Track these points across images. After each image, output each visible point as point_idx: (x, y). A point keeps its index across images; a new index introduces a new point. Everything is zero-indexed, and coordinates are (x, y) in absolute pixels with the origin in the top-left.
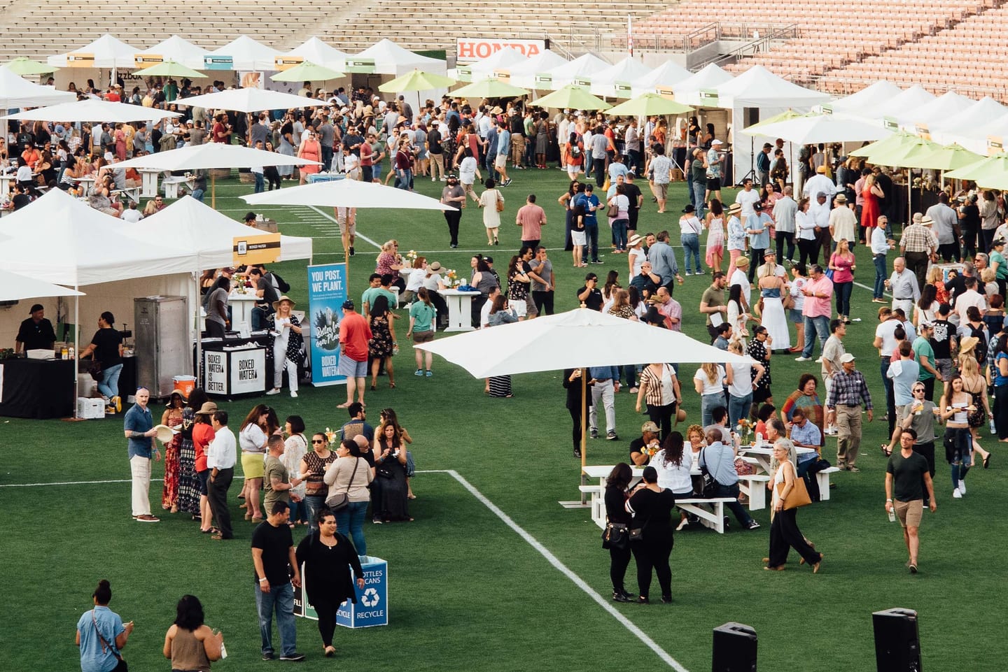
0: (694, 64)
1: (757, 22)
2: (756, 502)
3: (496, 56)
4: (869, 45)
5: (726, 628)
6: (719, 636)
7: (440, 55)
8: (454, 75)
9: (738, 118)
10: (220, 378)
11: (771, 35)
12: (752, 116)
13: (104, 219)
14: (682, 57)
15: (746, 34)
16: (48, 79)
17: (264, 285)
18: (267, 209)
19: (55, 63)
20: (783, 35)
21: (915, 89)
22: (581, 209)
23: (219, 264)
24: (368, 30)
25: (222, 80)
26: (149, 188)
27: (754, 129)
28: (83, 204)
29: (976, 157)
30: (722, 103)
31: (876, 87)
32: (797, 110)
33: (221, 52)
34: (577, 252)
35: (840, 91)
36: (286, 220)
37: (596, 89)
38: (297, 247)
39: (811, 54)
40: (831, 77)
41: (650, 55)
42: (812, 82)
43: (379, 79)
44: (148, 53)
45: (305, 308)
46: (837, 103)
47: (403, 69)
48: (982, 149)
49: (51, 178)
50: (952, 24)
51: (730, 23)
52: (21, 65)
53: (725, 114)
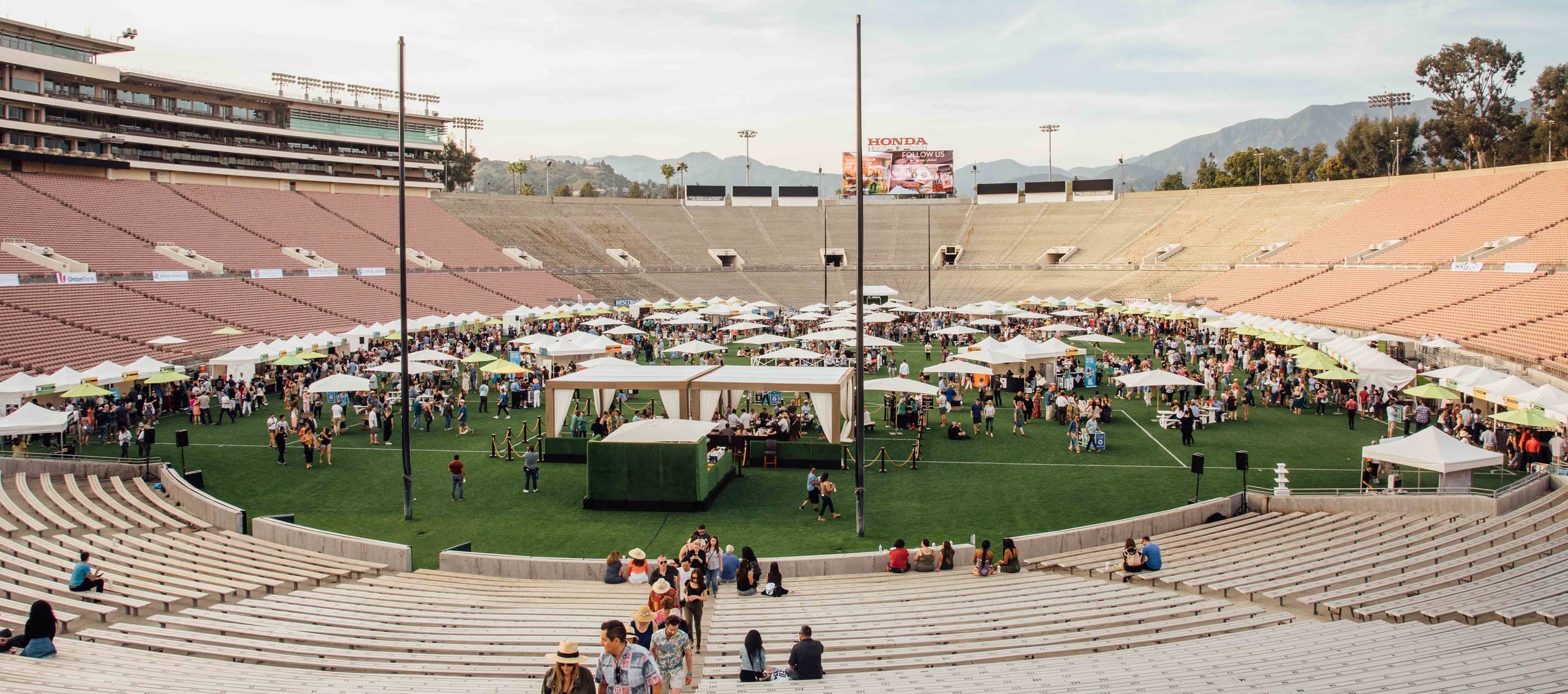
0: (1189, 306)
1: (1205, 296)
2: (1204, 422)
3: (1135, 303)
4: (1236, 302)
5: (1196, 454)
6: (1194, 456)
7: (1120, 302)
8: (1124, 308)
9: (1200, 321)
10: (1061, 384)
11: (1209, 299)
12: (1204, 320)
13: (1032, 342)
14: (1185, 304)
15: (1203, 299)
16: (1019, 307)
17: (1074, 362)
18: (1074, 341)
19: (1020, 303)
20: (1213, 299)
21: (1249, 314)
22: (1158, 343)
23: (1061, 355)
24: (1101, 295)
25: (1064, 308)
26: (1044, 335)
27: (1205, 324)
28: (1027, 339)
29: (1265, 332)
30: (1196, 317)
31: (1238, 313)
32: (1217, 319)
33: (1063, 301)
34: (1157, 354)
35: (1228, 314)
36: (1079, 344)
37: (1162, 312)
38: (1082, 351)
39: (1219, 305)
40: (1226, 310)
41: (1177, 303)
42: (1220, 312)
43: (1104, 308)
44: (1044, 300)
45: (1084, 367)
46: (1227, 317)
47: (1111, 306)
48: (1267, 330)
49: (1019, 332)
50: (1259, 297)
51: (1198, 296)
52: (1012, 303)
53: (1197, 320)
